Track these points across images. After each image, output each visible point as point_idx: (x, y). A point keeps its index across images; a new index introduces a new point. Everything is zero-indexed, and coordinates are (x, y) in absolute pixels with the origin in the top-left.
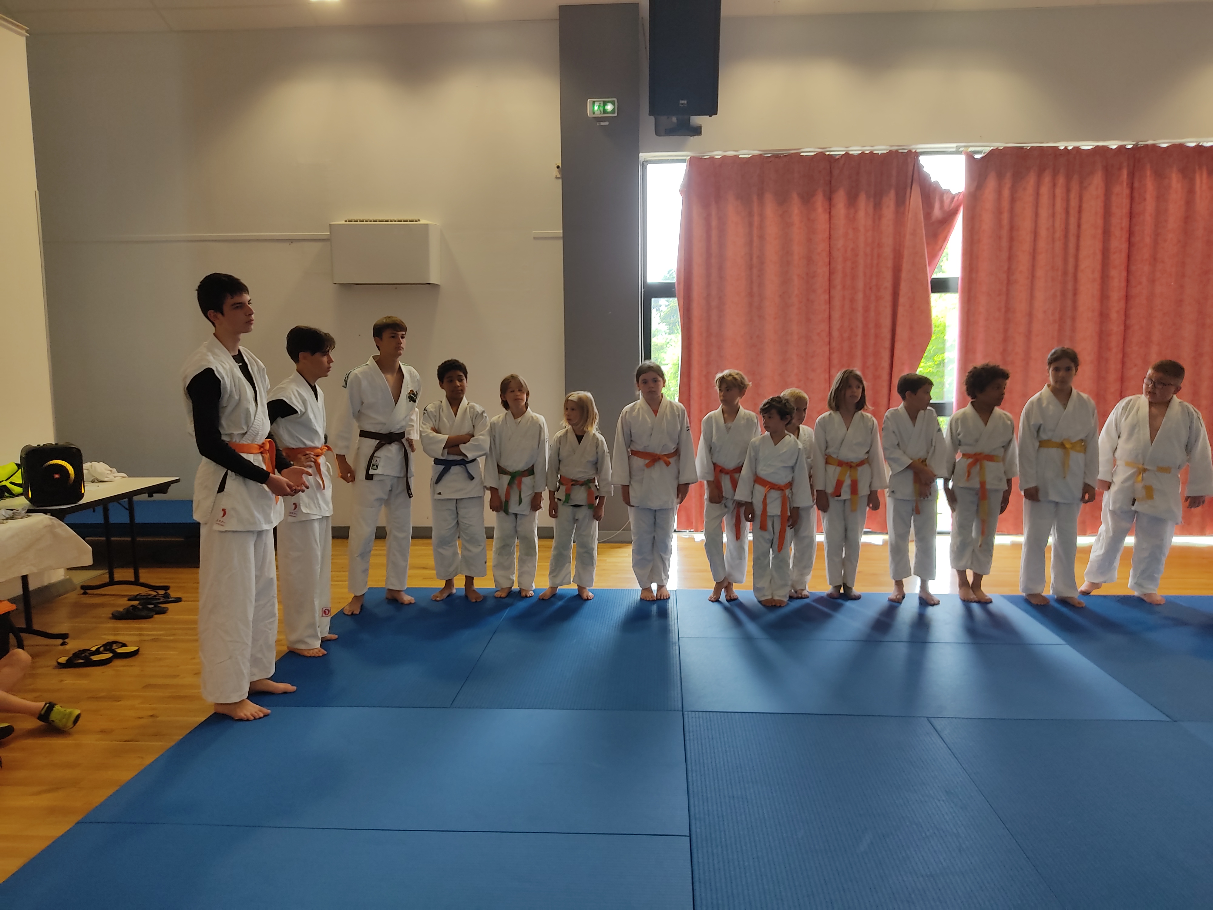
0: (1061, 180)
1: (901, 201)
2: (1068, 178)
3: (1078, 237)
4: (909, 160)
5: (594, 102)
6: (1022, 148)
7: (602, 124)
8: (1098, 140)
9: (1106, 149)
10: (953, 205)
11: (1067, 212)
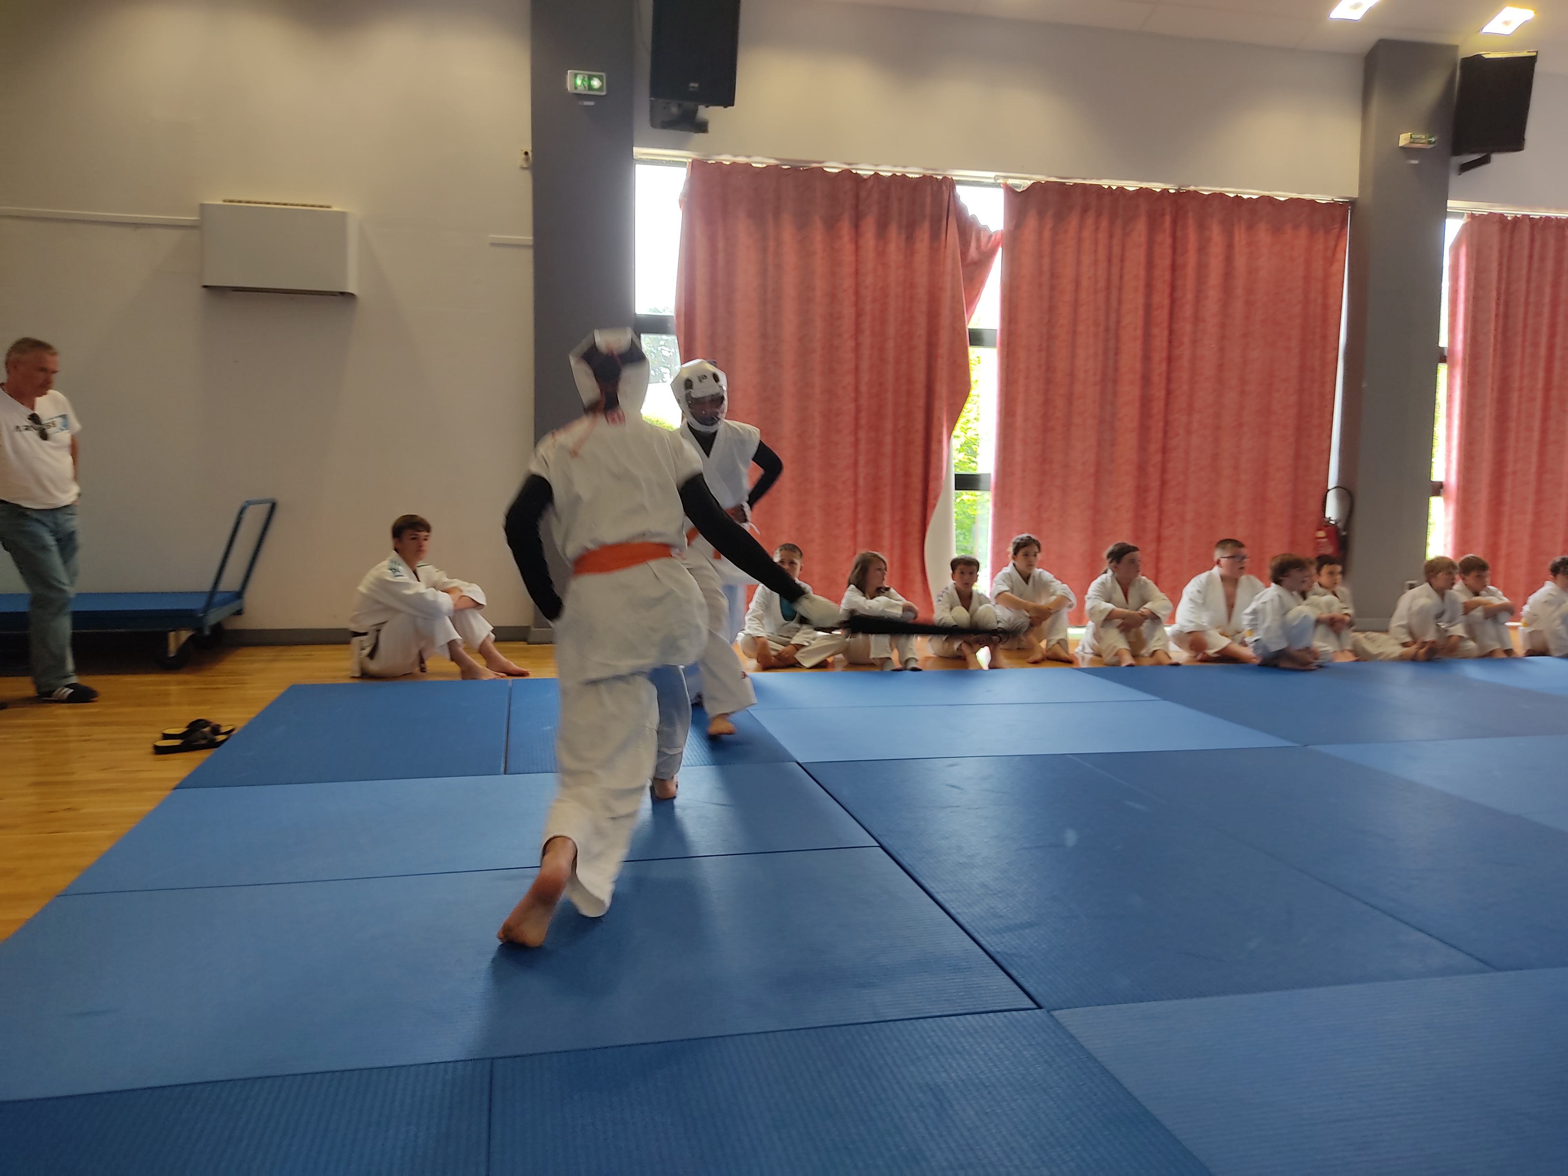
0: (1104, 224)
1: (935, 235)
2: (1112, 223)
3: (1120, 289)
4: (944, 188)
5: (576, 75)
6: (1064, 184)
7: (586, 103)
8: (1142, 180)
10: (990, 245)
11: (1109, 261)
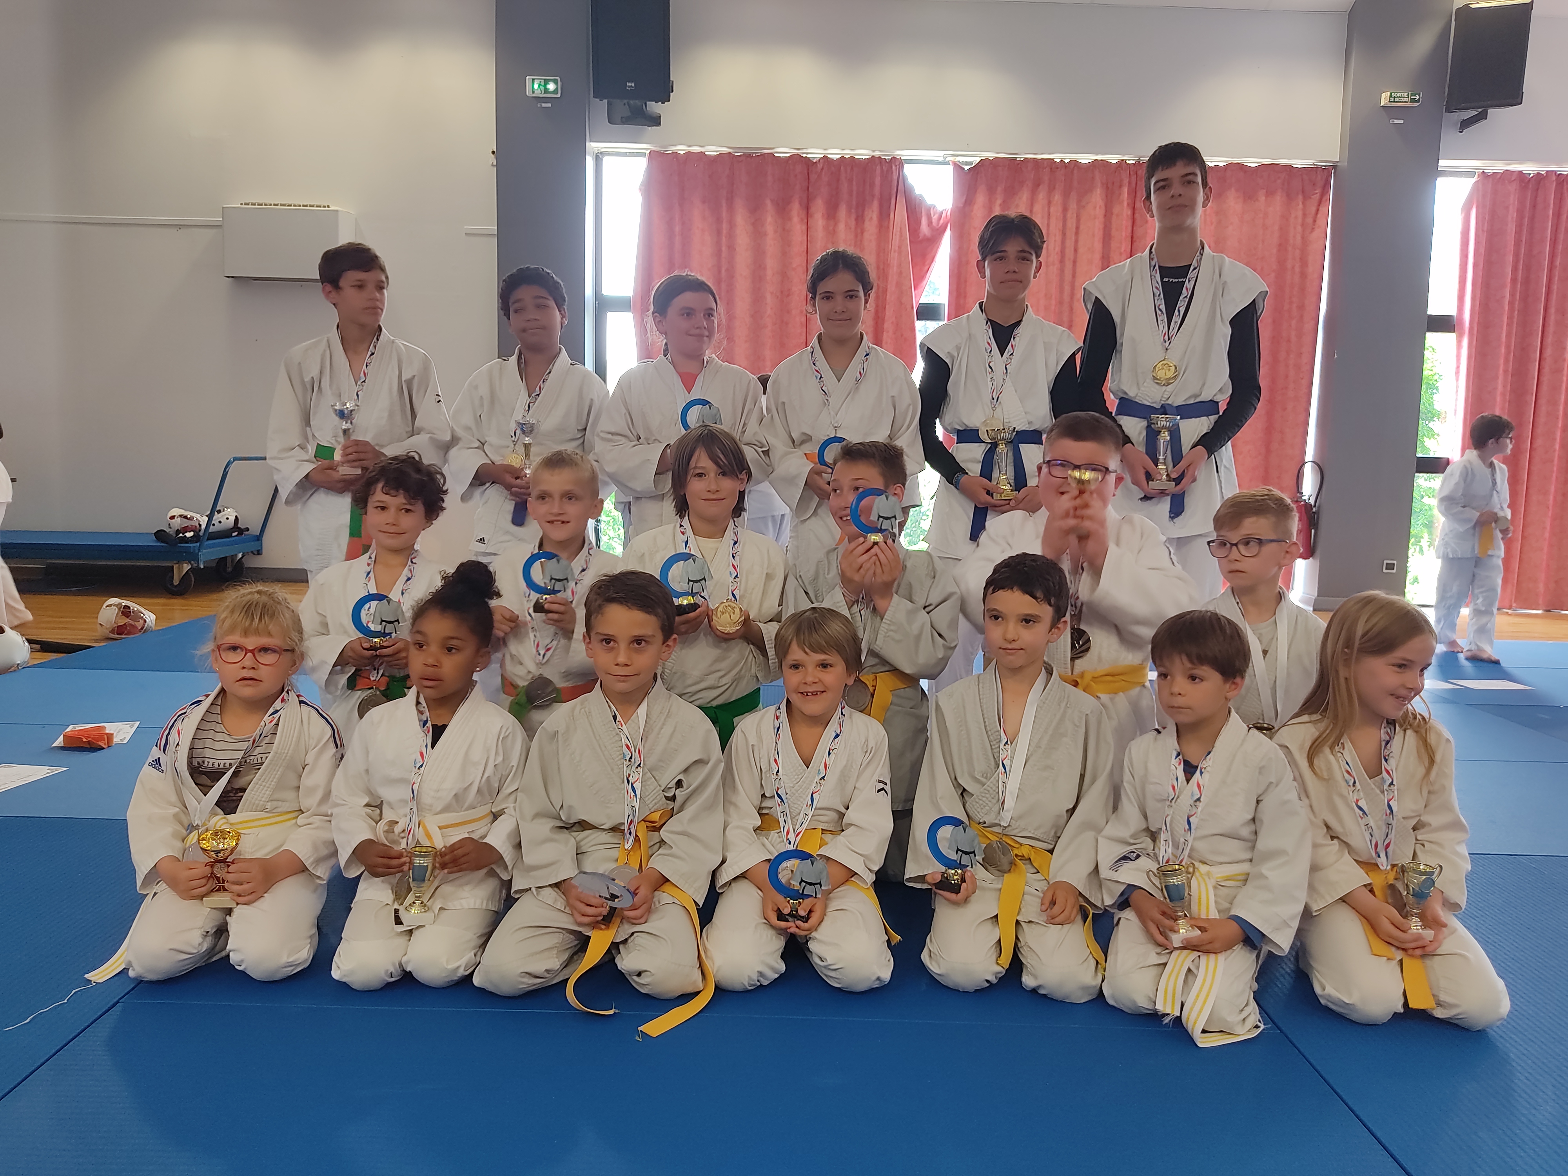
0: (1057, 198)
1: (884, 213)
2: (1066, 195)
3: (1075, 262)
5: (533, 80)
6: (1015, 159)
7: (544, 105)
9: (1105, 163)
10: (941, 222)
